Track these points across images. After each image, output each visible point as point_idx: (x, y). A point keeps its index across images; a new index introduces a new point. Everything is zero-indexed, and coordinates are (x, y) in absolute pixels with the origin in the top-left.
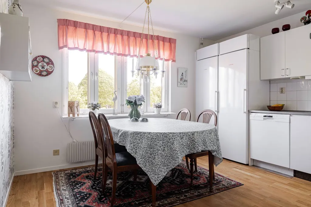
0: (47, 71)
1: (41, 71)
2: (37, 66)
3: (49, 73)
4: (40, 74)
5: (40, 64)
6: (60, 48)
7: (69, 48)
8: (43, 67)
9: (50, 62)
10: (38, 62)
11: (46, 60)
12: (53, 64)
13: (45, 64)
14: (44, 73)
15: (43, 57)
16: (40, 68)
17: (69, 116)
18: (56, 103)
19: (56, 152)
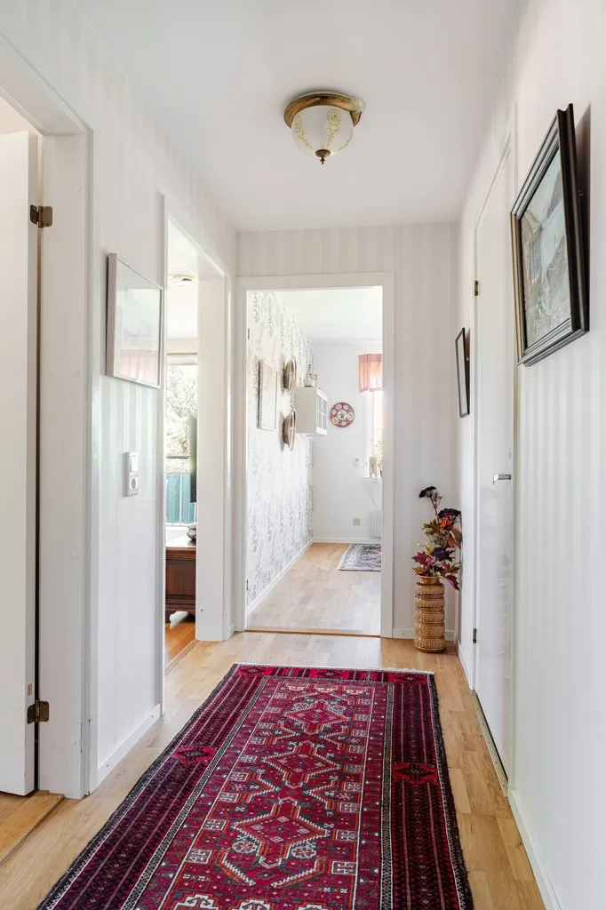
0: (347, 420)
1: (340, 421)
2: (336, 415)
3: (349, 423)
4: (339, 425)
5: (339, 413)
6: (362, 390)
7: (372, 390)
8: (342, 417)
9: (350, 410)
10: (338, 411)
11: (346, 407)
12: (353, 411)
13: (345, 412)
14: (344, 423)
15: (343, 404)
16: (340, 417)
17: (371, 475)
18: (357, 460)
19: (357, 522)
